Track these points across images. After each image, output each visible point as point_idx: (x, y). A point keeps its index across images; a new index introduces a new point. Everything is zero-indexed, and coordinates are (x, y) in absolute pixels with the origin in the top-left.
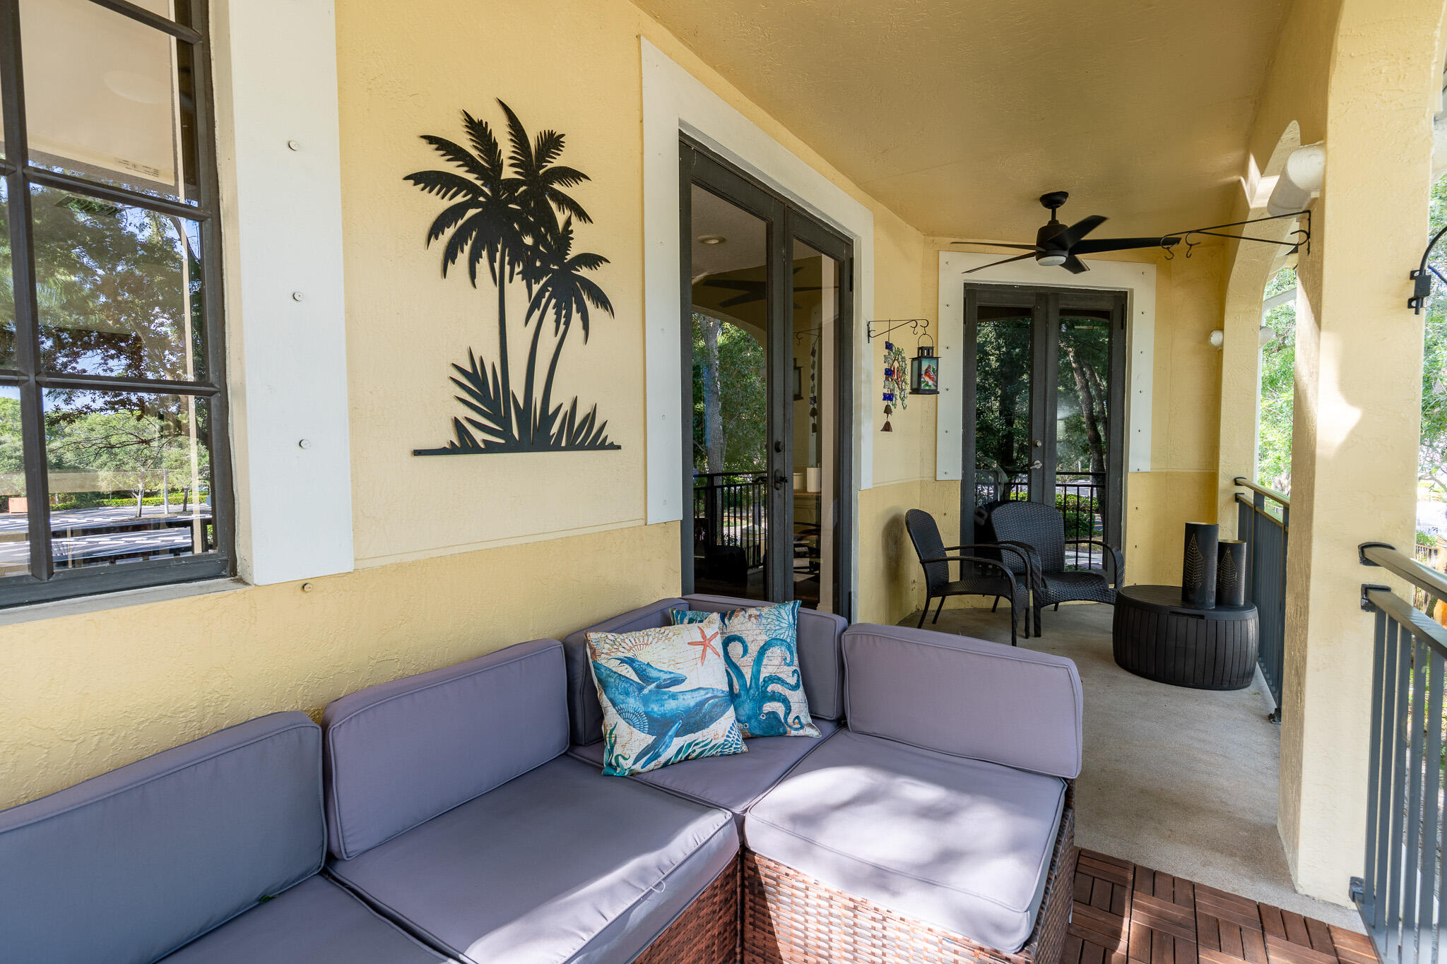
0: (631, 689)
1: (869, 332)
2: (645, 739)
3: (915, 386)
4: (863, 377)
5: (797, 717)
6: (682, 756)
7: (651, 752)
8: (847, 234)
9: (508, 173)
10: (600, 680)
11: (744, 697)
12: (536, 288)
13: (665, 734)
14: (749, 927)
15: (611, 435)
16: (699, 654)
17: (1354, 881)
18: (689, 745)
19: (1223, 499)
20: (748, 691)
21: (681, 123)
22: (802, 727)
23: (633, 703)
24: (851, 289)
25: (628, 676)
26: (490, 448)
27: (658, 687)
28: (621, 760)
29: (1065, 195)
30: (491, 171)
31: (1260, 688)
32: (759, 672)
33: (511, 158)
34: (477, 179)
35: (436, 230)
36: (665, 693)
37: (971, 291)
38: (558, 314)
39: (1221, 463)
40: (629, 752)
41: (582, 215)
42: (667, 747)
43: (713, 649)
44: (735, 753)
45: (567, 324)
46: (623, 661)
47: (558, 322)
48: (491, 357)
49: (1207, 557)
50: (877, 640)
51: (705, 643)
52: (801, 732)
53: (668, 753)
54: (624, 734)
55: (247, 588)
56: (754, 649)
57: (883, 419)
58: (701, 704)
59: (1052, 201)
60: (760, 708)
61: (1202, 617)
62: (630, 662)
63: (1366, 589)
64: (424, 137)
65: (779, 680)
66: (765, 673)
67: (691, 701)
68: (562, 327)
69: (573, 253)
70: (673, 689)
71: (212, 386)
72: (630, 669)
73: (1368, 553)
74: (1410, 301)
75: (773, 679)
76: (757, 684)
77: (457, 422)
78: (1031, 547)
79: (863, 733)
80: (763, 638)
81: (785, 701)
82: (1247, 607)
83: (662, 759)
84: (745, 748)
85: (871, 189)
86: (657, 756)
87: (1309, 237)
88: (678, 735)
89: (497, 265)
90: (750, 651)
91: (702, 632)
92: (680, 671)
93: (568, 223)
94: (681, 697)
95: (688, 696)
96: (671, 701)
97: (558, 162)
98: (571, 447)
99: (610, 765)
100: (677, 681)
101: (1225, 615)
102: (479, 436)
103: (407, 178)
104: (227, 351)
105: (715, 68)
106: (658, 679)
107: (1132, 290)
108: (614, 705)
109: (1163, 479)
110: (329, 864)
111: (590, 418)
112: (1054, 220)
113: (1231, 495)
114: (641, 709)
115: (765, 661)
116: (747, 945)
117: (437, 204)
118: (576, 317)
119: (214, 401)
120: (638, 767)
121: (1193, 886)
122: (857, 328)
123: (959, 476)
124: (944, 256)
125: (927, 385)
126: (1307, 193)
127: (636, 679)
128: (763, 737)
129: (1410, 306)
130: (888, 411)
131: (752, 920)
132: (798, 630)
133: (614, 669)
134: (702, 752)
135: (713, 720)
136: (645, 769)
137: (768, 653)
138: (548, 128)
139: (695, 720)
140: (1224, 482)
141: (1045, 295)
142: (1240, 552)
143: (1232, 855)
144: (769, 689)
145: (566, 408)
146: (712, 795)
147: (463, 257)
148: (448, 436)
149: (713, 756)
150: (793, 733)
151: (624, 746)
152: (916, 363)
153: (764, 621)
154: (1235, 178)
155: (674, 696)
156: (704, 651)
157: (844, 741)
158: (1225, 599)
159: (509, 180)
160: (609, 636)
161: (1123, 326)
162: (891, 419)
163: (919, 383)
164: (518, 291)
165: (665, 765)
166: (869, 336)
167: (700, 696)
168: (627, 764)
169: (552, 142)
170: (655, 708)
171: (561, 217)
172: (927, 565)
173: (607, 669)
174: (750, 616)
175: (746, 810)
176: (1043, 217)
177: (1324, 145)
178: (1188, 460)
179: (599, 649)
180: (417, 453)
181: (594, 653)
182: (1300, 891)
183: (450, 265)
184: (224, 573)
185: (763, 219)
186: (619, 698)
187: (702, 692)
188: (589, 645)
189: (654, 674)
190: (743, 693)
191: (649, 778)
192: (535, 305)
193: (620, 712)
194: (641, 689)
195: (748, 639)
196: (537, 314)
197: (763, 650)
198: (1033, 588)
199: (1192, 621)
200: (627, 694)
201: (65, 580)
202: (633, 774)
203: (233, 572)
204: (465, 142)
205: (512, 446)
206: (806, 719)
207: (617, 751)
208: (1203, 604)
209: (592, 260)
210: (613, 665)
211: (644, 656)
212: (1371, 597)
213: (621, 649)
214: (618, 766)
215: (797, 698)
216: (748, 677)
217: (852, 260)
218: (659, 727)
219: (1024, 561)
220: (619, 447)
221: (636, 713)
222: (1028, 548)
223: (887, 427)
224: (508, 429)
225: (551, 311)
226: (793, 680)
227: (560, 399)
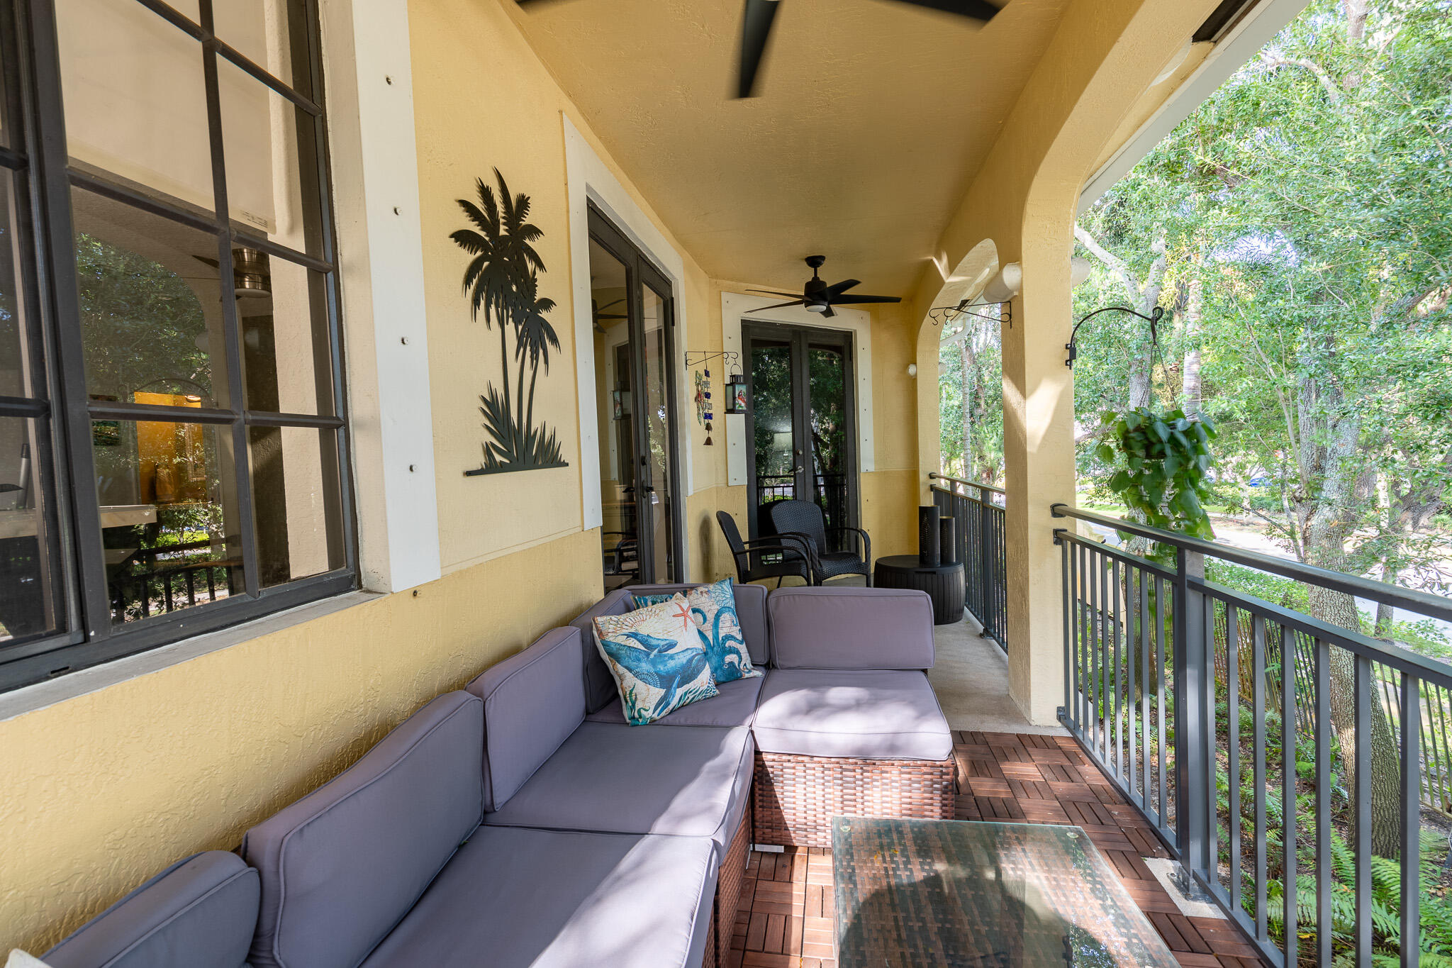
0: (640, 656)
1: (687, 361)
2: (658, 693)
3: (730, 407)
4: (685, 399)
5: (745, 665)
6: (681, 703)
7: (664, 701)
8: (669, 277)
9: (503, 231)
10: (610, 654)
11: (710, 654)
12: (520, 328)
13: (671, 687)
14: (758, 810)
15: (564, 455)
16: (683, 624)
17: (1059, 709)
18: (686, 694)
19: (923, 489)
20: (712, 648)
21: (588, 188)
22: (750, 671)
23: (645, 667)
24: (673, 324)
25: (635, 646)
26: (503, 468)
27: (660, 652)
28: (642, 711)
29: (823, 258)
30: (491, 227)
31: (968, 619)
32: (717, 633)
33: (503, 218)
34: (487, 236)
35: (468, 281)
36: (665, 656)
37: (747, 326)
38: (532, 350)
39: (920, 463)
40: (649, 704)
41: (540, 265)
42: (674, 696)
43: (690, 618)
44: (713, 697)
45: (537, 359)
46: (628, 636)
47: (532, 357)
48: (501, 391)
49: (934, 530)
50: (797, 598)
51: (684, 614)
52: (751, 674)
53: (674, 702)
54: (643, 691)
55: (383, 598)
56: (710, 617)
57: (705, 435)
58: (690, 660)
59: (814, 262)
60: (723, 660)
61: (934, 573)
62: (634, 635)
63: (1056, 532)
64: (459, 201)
65: (735, 639)
66: (722, 634)
67: (683, 659)
68: (534, 362)
69: (538, 297)
70: (670, 652)
71: (337, 418)
72: (635, 641)
73: (1057, 511)
74: (1067, 361)
75: (729, 637)
76: (718, 642)
77: (486, 446)
79: (793, 668)
80: (715, 608)
81: (738, 653)
82: (958, 563)
83: (670, 707)
84: (718, 692)
85: (683, 242)
86: (668, 704)
87: (1010, 316)
88: (679, 686)
89: (500, 309)
90: (708, 618)
91: (680, 607)
92: (673, 637)
93: (534, 273)
94: (676, 657)
95: (681, 656)
96: (670, 661)
97: (527, 220)
98: (544, 465)
99: (633, 718)
100: (672, 645)
101: (947, 570)
103: (452, 236)
104: (348, 389)
105: (600, 138)
106: (658, 646)
107: (855, 331)
108: (630, 670)
109: (883, 476)
110: (487, 815)
111: (553, 437)
112: (816, 278)
113: (928, 487)
114: (652, 670)
115: (721, 625)
116: (757, 824)
117: (466, 257)
118: (541, 351)
119: (339, 434)
120: (655, 716)
121: (982, 734)
122: (678, 356)
123: (745, 481)
124: (725, 296)
125: (740, 406)
126: (1011, 292)
127: (643, 648)
128: (724, 682)
129: (1067, 365)
130: (708, 427)
131: (761, 804)
132: (735, 600)
133: (623, 643)
134: (693, 698)
135: (699, 672)
136: (660, 717)
137: (722, 618)
138: (521, 192)
139: (688, 674)
140: (923, 477)
141: (799, 332)
142: (951, 524)
143: (993, 714)
144: (727, 645)
145: (539, 432)
146: (722, 719)
147: (483, 303)
148: (479, 461)
149: (699, 700)
150: (747, 675)
151: (644, 701)
152: (730, 389)
153: (713, 595)
154: (929, 258)
155: (672, 657)
156: (685, 620)
157: (778, 676)
158: (946, 561)
159: (503, 236)
160: (613, 618)
161: (851, 359)
162: (712, 434)
163: (734, 404)
164: (510, 327)
165: (672, 712)
166: (688, 364)
167: (688, 655)
168: (648, 715)
169: (523, 202)
170: (661, 668)
171: (531, 266)
172: (738, 556)
173: (616, 644)
174: (701, 592)
175: (751, 726)
176: (808, 274)
177: (1020, 265)
178: (898, 463)
179: (604, 629)
180: (469, 474)
181: (600, 633)
182: (1032, 723)
183: (477, 310)
184: (353, 587)
185: (625, 265)
186: (633, 664)
187: (690, 652)
188: (596, 627)
189: (654, 642)
190: (709, 650)
191: (665, 721)
192: (520, 343)
193: (637, 675)
194: (648, 655)
195: (705, 610)
196: (522, 350)
197: (717, 617)
199: (929, 576)
200: (639, 660)
201: (269, 597)
202: (653, 721)
203: (360, 586)
204: (479, 204)
205: (514, 466)
206: (749, 666)
207: (639, 705)
208: (932, 565)
209: (547, 304)
210: (622, 640)
211: (644, 630)
212: (1059, 537)
213: (624, 627)
214: (640, 717)
215: (743, 649)
216: (710, 638)
217: (672, 298)
218: (667, 681)
220: (567, 465)
221: (649, 674)
222: (806, 536)
223: (708, 442)
224: (510, 451)
225: (528, 348)
226: (740, 637)
227: (536, 425)
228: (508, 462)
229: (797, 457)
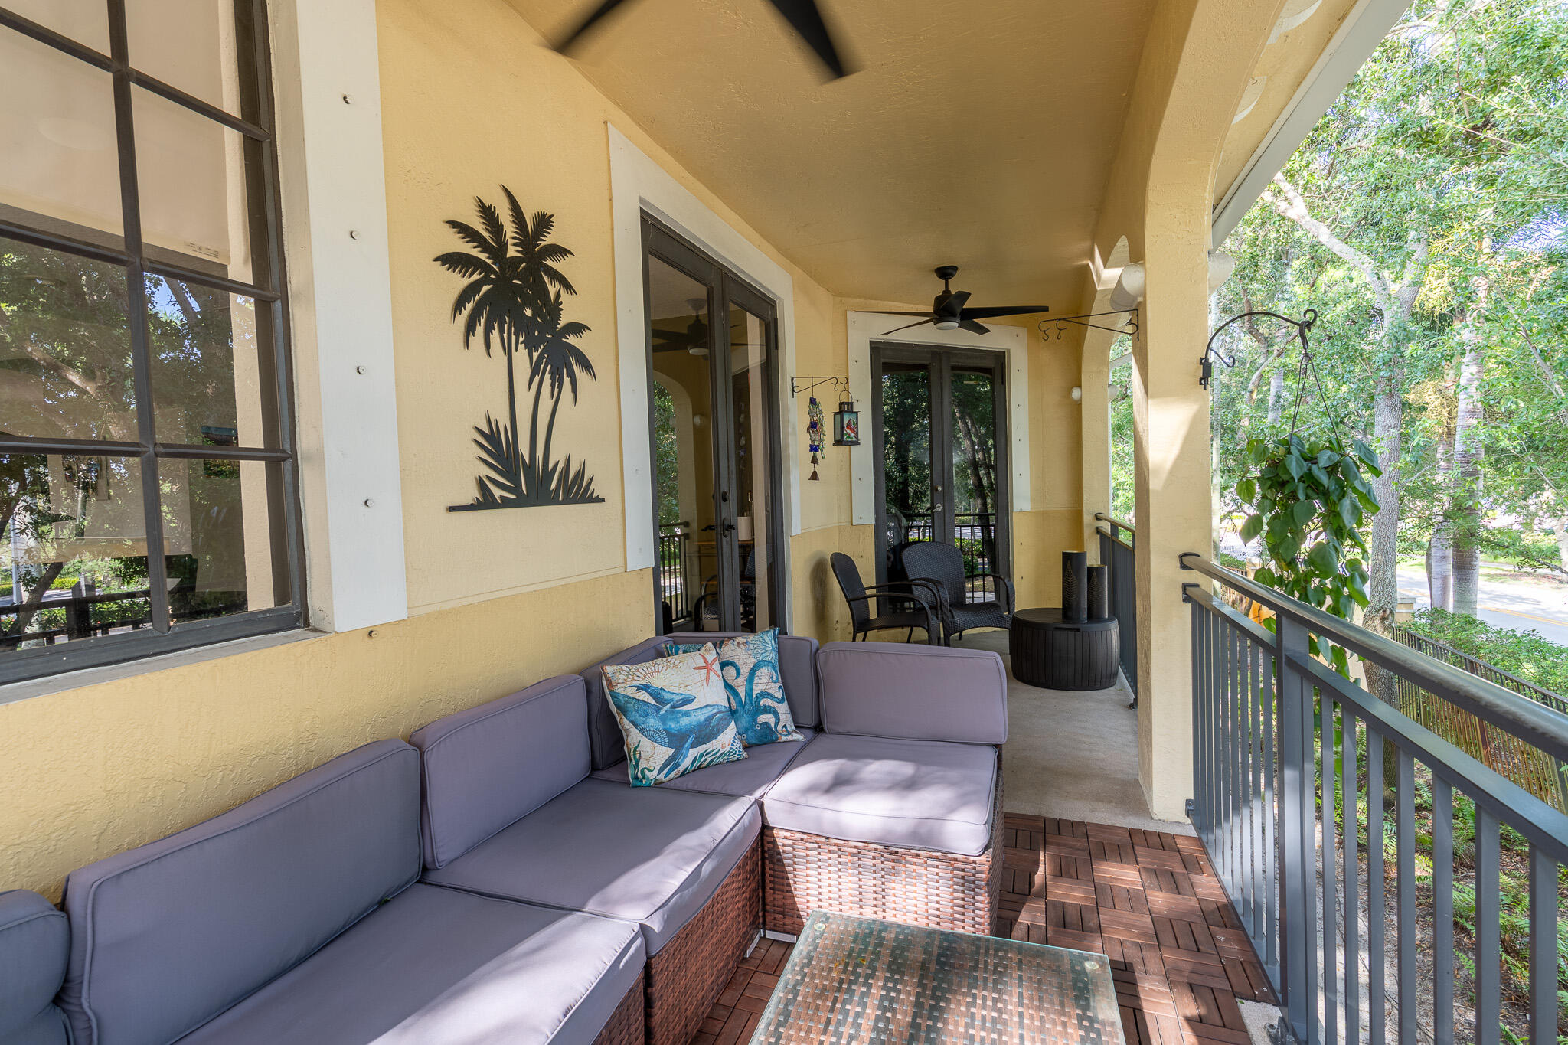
0: (649, 711)
1: (793, 387)
2: (666, 752)
3: (839, 438)
4: (790, 430)
5: (785, 726)
6: (696, 765)
7: (672, 762)
8: (771, 296)
9: (512, 252)
10: (618, 707)
11: (740, 712)
12: (535, 355)
13: (682, 747)
14: (769, 892)
15: (597, 489)
16: (704, 677)
17: (1188, 802)
18: (702, 755)
19: (1088, 532)
20: (743, 706)
21: (642, 200)
22: (789, 734)
23: (653, 723)
24: (777, 348)
25: (645, 700)
26: (506, 503)
27: (673, 707)
28: (646, 772)
29: (955, 269)
30: (497, 251)
31: (1123, 686)
32: (751, 690)
33: (514, 238)
34: (488, 258)
35: (458, 306)
36: (679, 712)
37: (876, 348)
38: (553, 378)
39: (1085, 501)
40: (654, 764)
41: (568, 287)
42: (685, 757)
43: (715, 671)
44: (738, 760)
45: (560, 388)
46: (639, 688)
47: (553, 386)
48: (504, 421)
49: (1080, 581)
51: (707, 667)
52: (790, 738)
53: (686, 763)
54: (648, 749)
55: (324, 637)
56: (745, 671)
57: (811, 468)
58: (709, 719)
59: (945, 273)
60: (755, 720)
61: (1078, 630)
62: (646, 688)
63: (1185, 586)
64: (449, 222)
65: (772, 697)
66: (756, 690)
67: (701, 717)
68: (556, 390)
69: (563, 322)
70: (685, 708)
71: (284, 451)
72: (646, 694)
73: (1186, 560)
74: (1201, 380)
75: (764, 695)
76: (751, 700)
77: (480, 479)
78: (940, 582)
79: (843, 734)
80: (752, 661)
81: (774, 712)
82: (1110, 619)
83: (681, 769)
84: (745, 755)
85: (788, 254)
86: (677, 765)
87: (1138, 327)
88: (692, 747)
89: (505, 336)
90: (742, 673)
91: (704, 658)
92: (690, 692)
93: (558, 295)
94: (692, 714)
95: (698, 713)
96: (684, 718)
97: (549, 240)
98: (567, 501)
99: (636, 778)
100: (688, 701)
101: (1095, 627)
102: (497, 492)
103: (436, 260)
104: (297, 420)
105: (665, 149)
106: (672, 700)
107: (1009, 350)
108: (636, 726)
109: (1042, 516)
110: (425, 873)
111: (580, 473)
112: (947, 292)
113: (1093, 529)
114: (661, 727)
115: (756, 680)
116: (768, 908)
117: (459, 282)
118: (567, 380)
119: (287, 466)
120: (661, 777)
121: (1086, 825)
122: (782, 383)
123: (873, 522)
124: (851, 315)
125: (849, 436)
126: (1135, 298)
127: (653, 702)
128: (757, 745)
129: (1201, 384)
130: (814, 461)
131: (771, 885)
132: (779, 652)
133: (632, 696)
134: (712, 761)
135: (720, 731)
136: (667, 779)
137: (758, 673)
138: (541, 209)
139: (706, 733)
140: (1088, 518)
141: (939, 353)
142: (1103, 574)
143: (1110, 802)
144: (761, 703)
145: (561, 465)
146: (731, 788)
147: (480, 329)
148: (472, 494)
149: (720, 763)
150: (784, 739)
151: (648, 760)
152: (838, 417)
153: (751, 647)
154: (1084, 262)
155: (687, 714)
156: (708, 673)
157: (823, 741)
158: (1094, 615)
159: (513, 258)
160: (624, 667)
161: (1003, 382)
162: (817, 468)
163: (842, 435)
164: (521, 356)
165: (683, 774)
166: (793, 391)
167: (708, 712)
168: (652, 775)
169: (544, 222)
170: (672, 725)
171: (552, 289)
172: (852, 603)
173: (624, 696)
174: (739, 644)
175: (762, 796)
176: (937, 287)
177: (1143, 265)
178: (1060, 501)
179: (614, 680)
180: (452, 509)
181: (610, 683)
182: (1155, 817)
183: (471, 337)
184: (298, 624)
185: (705, 285)
186: (640, 719)
187: (710, 709)
188: (606, 677)
189: (668, 696)
190: (739, 708)
191: (672, 784)
192: (535, 371)
193: (642, 731)
194: (658, 710)
195: (739, 663)
196: (537, 379)
197: (753, 671)
198: (943, 620)
199: (1071, 634)
200: (647, 715)
201: (181, 633)
202: (658, 784)
203: (307, 624)
204: (478, 225)
205: (521, 501)
206: (791, 727)
207: (643, 764)
208: (1078, 620)
209: (577, 328)
210: (630, 692)
211: (657, 682)
212: (1189, 594)
213: (637, 678)
214: (644, 778)
215: (783, 709)
216: (743, 695)
217: (776, 320)
218: (677, 740)
219: (934, 595)
220: (603, 500)
221: (657, 731)
222: (937, 583)
223: (814, 476)
224: (518, 485)
225: (547, 376)
226: (779, 695)
227: (556, 456)
228: (514, 497)
229: (935, 494)
